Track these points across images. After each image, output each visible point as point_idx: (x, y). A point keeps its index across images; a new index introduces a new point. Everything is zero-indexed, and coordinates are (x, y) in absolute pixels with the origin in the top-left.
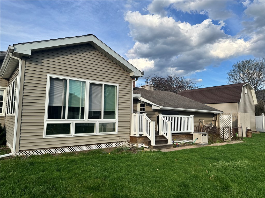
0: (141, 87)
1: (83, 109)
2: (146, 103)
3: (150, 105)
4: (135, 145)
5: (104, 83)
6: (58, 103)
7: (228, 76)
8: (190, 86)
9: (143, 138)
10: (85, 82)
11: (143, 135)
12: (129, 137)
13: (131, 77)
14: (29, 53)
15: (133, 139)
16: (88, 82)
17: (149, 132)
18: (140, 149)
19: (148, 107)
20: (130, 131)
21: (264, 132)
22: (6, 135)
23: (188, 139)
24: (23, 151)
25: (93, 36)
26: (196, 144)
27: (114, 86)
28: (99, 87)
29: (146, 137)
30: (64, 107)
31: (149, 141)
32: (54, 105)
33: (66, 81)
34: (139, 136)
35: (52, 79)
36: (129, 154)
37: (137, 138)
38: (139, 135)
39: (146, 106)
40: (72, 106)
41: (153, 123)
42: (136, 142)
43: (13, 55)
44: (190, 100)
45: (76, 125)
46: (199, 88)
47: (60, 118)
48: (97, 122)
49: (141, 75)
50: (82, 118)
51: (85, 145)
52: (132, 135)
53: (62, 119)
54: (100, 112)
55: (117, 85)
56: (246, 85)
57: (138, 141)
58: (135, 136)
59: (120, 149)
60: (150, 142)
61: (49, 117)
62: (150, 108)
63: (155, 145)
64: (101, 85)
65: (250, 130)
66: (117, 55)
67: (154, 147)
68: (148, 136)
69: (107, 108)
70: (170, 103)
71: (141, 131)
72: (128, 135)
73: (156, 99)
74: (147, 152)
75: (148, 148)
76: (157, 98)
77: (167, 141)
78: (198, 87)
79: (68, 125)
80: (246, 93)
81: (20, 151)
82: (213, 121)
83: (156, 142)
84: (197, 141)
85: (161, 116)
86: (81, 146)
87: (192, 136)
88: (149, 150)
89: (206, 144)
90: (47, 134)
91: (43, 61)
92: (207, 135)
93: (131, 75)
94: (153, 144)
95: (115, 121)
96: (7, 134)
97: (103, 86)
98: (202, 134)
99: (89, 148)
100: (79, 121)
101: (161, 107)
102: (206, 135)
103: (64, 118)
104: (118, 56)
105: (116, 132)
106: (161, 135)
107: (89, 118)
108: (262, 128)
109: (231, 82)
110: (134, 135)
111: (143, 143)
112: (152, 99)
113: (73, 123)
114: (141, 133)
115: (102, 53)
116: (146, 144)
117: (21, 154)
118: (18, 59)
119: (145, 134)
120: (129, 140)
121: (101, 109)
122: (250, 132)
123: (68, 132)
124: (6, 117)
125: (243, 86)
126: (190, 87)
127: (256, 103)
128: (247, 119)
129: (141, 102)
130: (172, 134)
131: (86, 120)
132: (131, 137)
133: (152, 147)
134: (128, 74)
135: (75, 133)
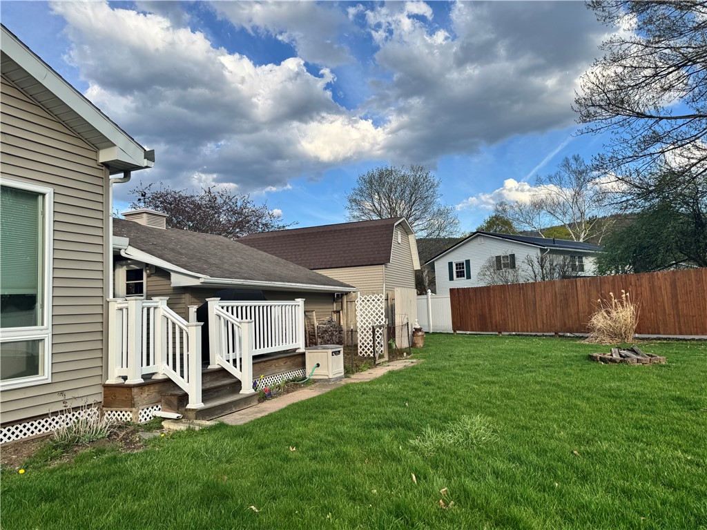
0: (123, 218)
2: (147, 265)
3: (165, 274)
4: (127, 416)
7: (348, 204)
8: (264, 222)
9: (157, 387)
11: (154, 377)
12: (101, 390)
13: (106, 165)
15: (117, 395)
17: (178, 361)
18: (148, 427)
19: (153, 278)
21: (431, 332)
23: (290, 369)
26: (315, 381)
27: (34, 195)
29: (168, 381)
31: (179, 392)
34: (142, 381)
36: (114, 459)
37: (135, 390)
38: (144, 377)
39: (148, 276)
41: (194, 332)
42: (131, 404)
44: (275, 258)
46: (287, 228)
49: (145, 162)
52: (112, 380)
55: (48, 191)
56: (400, 223)
57: (137, 399)
58: (127, 382)
59: (69, 444)
60: (184, 398)
62: (166, 282)
63: (201, 405)
65: (420, 330)
67: (201, 414)
68: (175, 377)
70: (226, 266)
71: (148, 364)
73: (181, 254)
74: (178, 434)
75: (177, 420)
76: (183, 251)
77: (237, 384)
78: (284, 227)
80: (400, 242)
82: (334, 312)
83: (207, 394)
84: (318, 371)
85: (214, 305)
87: (300, 359)
88: (182, 427)
89: (340, 379)
92: (342, 352)
93: (105, 156)
94: (195, 402)
98: (330, 351)
101: (203, 279)
102: (339, 351)
104: (51, 75)
106: (216, 367)
108: (426, 324)
109: (354, 217)
110: (121, 381)
111: (156, 403)
112: (170, 255)
114: (147, 370)
116: (169, 406)
119: (162, 369)
120: (100, 398)
122: (420, 333)
125: (395, 224)
126: (266, 225)
127: (417, 266)
128: (412, 302)
129: (128, 265)
130: (255, 357)
132: (106, 387)
133: (192, 415)
134: (93, 155)
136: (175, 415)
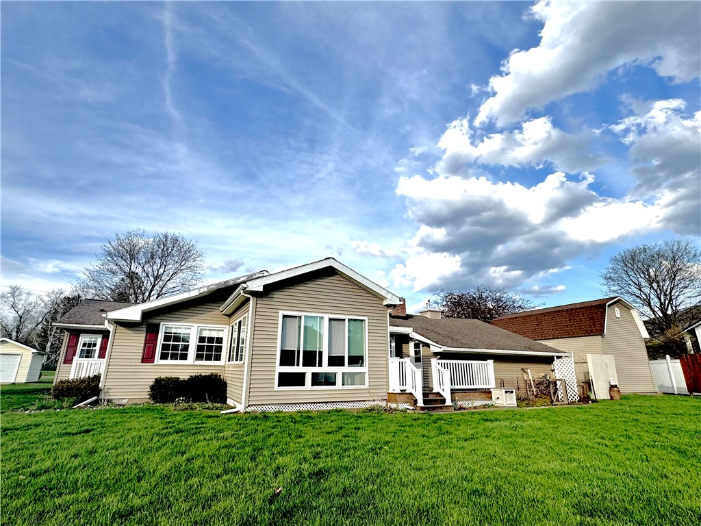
0: (420, 314)
1: (321, 353)
2: (422, 342)
3: (427, 345)
4: (394, 406)
5: (347, 317)
6: (291, 347)
9: (407, 395)
10: (323, 318)
11: (406, 392)
12: (386, 394)
13: (386, 305)
14: (261, 289)
15: (392, 397)
16: (327, 317)
17: (414, 386)
18: (401, 411)
19: (425, 348)
20: (388, 385)
21: (676, 393)
22: (226, 390)
23: (483, 399)
24: (252, 405)
25: (331, 260)
26: (497, 407)
27: (362, 321)
28: (342, 323)
29: (411, 394)
30: (299, 352)
31: (414, 399)
32: (286, 349)
33: (301, 317)
34: (400, 392)
35: (284, 317)
37: (397, 395)
38: (401, 390)
39: (423, 347)
40: (308, 349)
41: (418, 373)
42: (396, 401)
43: (244, 293)
45: (313, 374)
47: (294, 365)
48: (338, 370)
49: (399, 303)
50: (320, 365)
51: (324, 403)
52: (391, 391)
53: (296, 367)
54: (343, 357)
55: (366, 318)
56: (616, 302)
57: (398, 399)
58: (395, 392)
59: (371, 409)
60: (416, 401)
61: (282, 364)
62: (428, 350)
63: (423, 405)
64: (344, 320)
65: (616, 386)
66: (363, 279)
67: (422, 408)
68: (413, 392)
69: (351, 351)
70: (464, 341)
71: (403, 386)
72: (385, 391)
74: (410, 414)
77: (444, 401)
79: (303, 375)
81: (249, 406)
83: (425, 402)
84: (498, 401)
85: (435, 362)
86: (319, 403)
87: (489, 395)
88: (413, 412)
89: (514, 407)
90: (279, 385)
91: (275, 296)
92: (514, 392)
93: (385, 303)
94: (420, 403)
95: (364, 369)
96: (228, 388)
97: (347, 321)
98: (504, 391)
99: (329, 407)
100: (316, 369)
101: (443, 349)
102: (512, 392)
103: (298, 365)
105: (366, 386)
106: (436, 391)
107: (330, 364)
108: (670, 385)
110: (393, 391)
111: (406, 402)
113: (309, 371)
114: (402, 388)
115: (344, 278)
116: (411, 405)
117: (250, 410)
118: (249, 296)
119: (409, 389)
120: (386, 398)
121: (344, 353)
123: (303, 384)
124: (226, 366)
125: (607, 304)
127: (645, 335)
128: (608, 365)
129: (414, 341)
130: (451, 390)
131: (325, 368)
132: (388, 393)
133: (418, 408)
134: (381, 303)
135: (312, 385)
136: (412, 408)
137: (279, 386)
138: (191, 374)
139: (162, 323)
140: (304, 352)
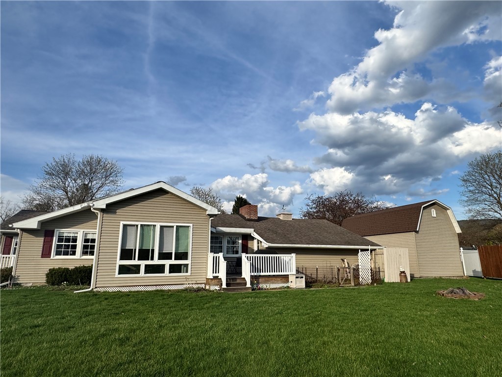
1: (153, 251)
5: (175, 225)
6: (129, 246)
9: (217, 280)
10: (155, 225)
12: (206, 279)
13: (208, 215)
14: (104, 207)
15: (208, 281)
16: (158, 225)
20: (206, 273)
24: (99, 287)
25: (162, 183)
26: (291, 288)
27: (188, 227)
28: (170, 229)
29: (220, 279)
30: (135, 250)
32: (127, 248)
33: (137, 226)
35: (124, 226)
38: (214, 277)
40: (142, 248)
43: (93, 209)
47: (131, 260)
48: (167, 263)
49: (218, 213)
50: (152, 259)
51: (155, 285)
52: (208, 277)
53: (133, 261)
54: (172, 253)
55: (191, 225)
60: (222, 284)
61: (122, 259)
64: (173, 227)
65: (404, 272)
66: (188, 196)
67: (224, 289)
69: (178, 249)
71: (216, 273)
72: (205, 276)
79: (139, 266)
81: (96, 288)
83: (227, 285)
84: (291, 284)
86: (151, 285)
87: (288, 279)
89: (303, 288)
91: (117, 211)
92: (304, 278)
94: (224, 286)
95: (188, 262)
97: (175, 227)
98: (295, 276)
99: (154, 288)
100: (149, 262)
101: (268, 245)
103: (134, 259)
105: (189, 273)
107: (159, 259)
113: (143, 263)
116: (218, 286)
118: (97, 211)
120: (205, 282)
121: (172, 250)
123: (138, 272)
125: (423, 206)
127: (458, 231)
128: (402, 256)
131: (156, 261)
135: (145, 274)
136: (219, 289)
137: (119, 274)
138: (76, 266)
139: (56, 230)
140: (139, 250)
